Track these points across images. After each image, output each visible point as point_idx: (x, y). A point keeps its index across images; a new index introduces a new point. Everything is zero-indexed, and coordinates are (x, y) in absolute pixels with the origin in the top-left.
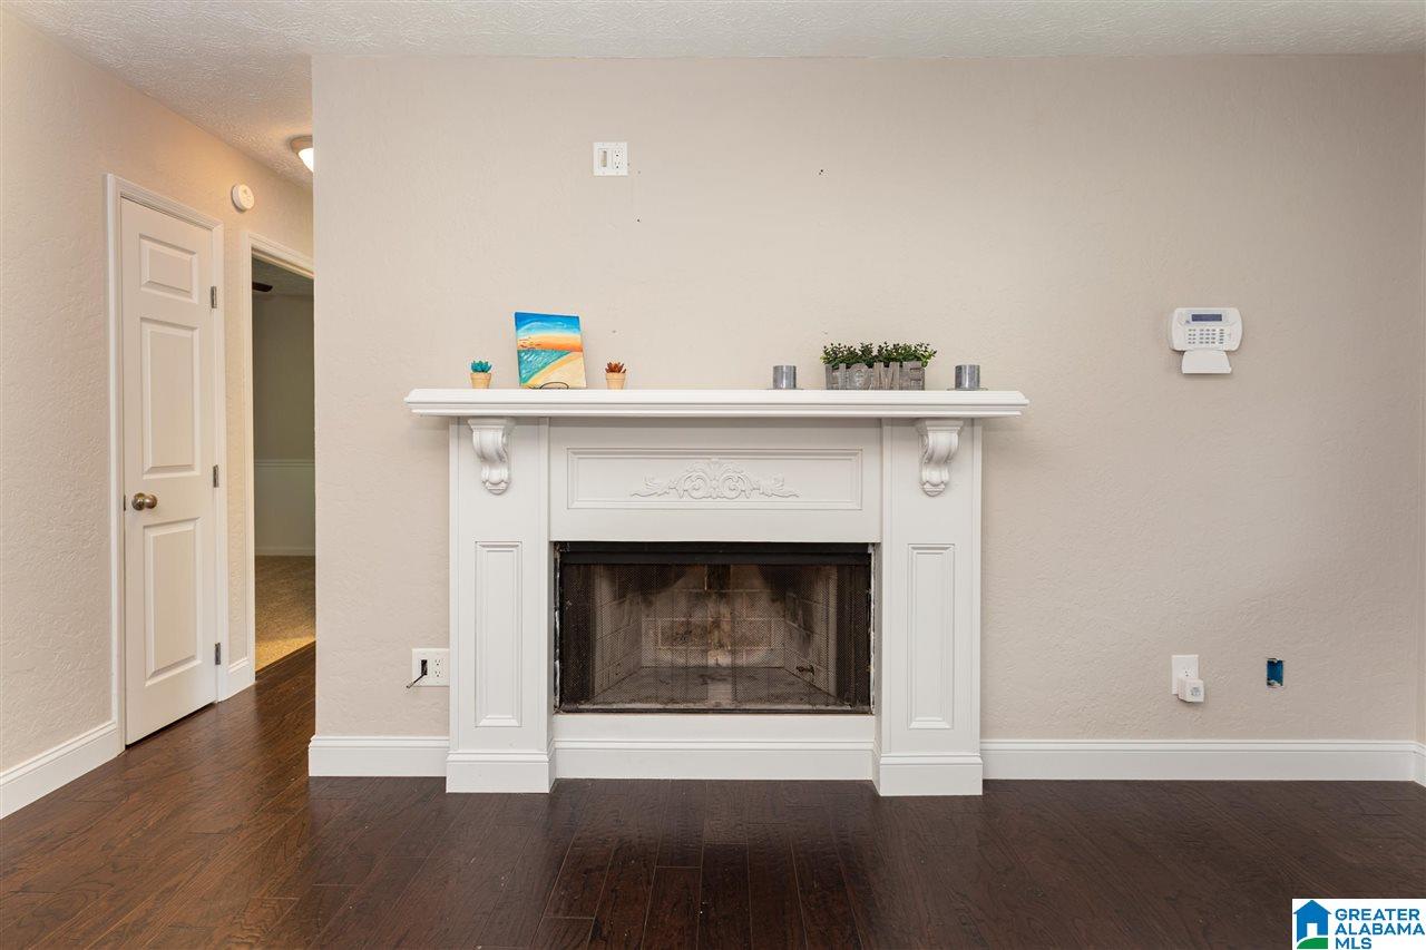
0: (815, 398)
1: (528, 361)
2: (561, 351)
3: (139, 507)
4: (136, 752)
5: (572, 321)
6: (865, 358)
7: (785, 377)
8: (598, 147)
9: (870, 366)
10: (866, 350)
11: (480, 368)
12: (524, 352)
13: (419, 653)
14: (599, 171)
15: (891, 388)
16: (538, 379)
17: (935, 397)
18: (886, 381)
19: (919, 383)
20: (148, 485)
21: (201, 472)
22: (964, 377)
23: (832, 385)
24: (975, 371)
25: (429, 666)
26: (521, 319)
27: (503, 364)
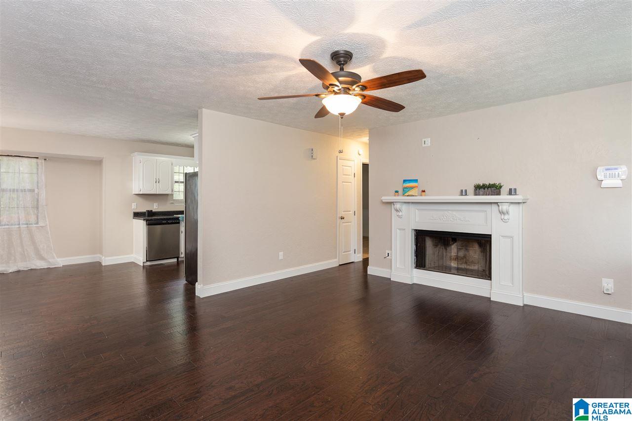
0: (471, 198)
1: (405, 190)
2: (412, 188)
3: (341, 219)
4: (341, 266)
5: (416, 181)
6: (484, 187)
7: (463, 193)
8: (423, 140)
9: (484, 189)
10: (483, 185)
11: (397, 192)
12: (404, 188)
13: (387, 252)
14: (423, 145)
15: (489, 195)
16: (407, 194)
17: (504, 197)
18: (488, 193)
19: (499, 194)
20: (343, 214)
21: (352, 213)
22: (511, 192)
23: (476, 195)
24: (515, 189)
25: (389, 254)
26: (405, 181)
27: (401, 192)
